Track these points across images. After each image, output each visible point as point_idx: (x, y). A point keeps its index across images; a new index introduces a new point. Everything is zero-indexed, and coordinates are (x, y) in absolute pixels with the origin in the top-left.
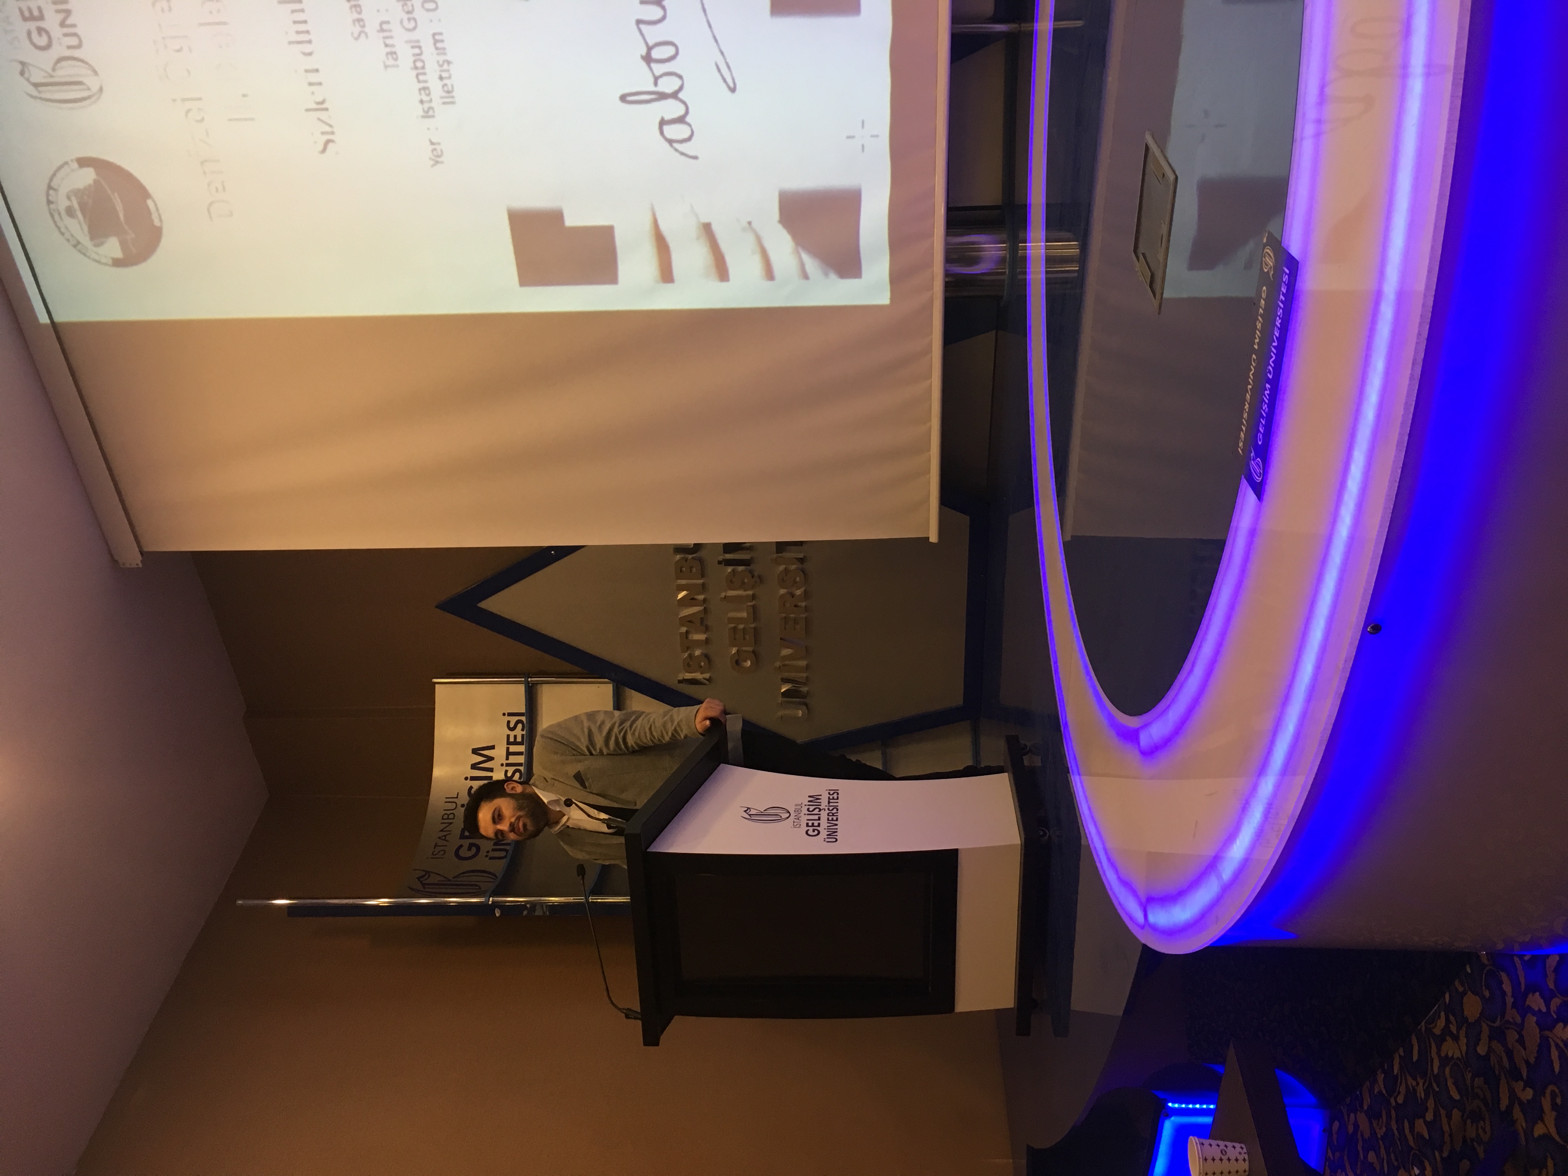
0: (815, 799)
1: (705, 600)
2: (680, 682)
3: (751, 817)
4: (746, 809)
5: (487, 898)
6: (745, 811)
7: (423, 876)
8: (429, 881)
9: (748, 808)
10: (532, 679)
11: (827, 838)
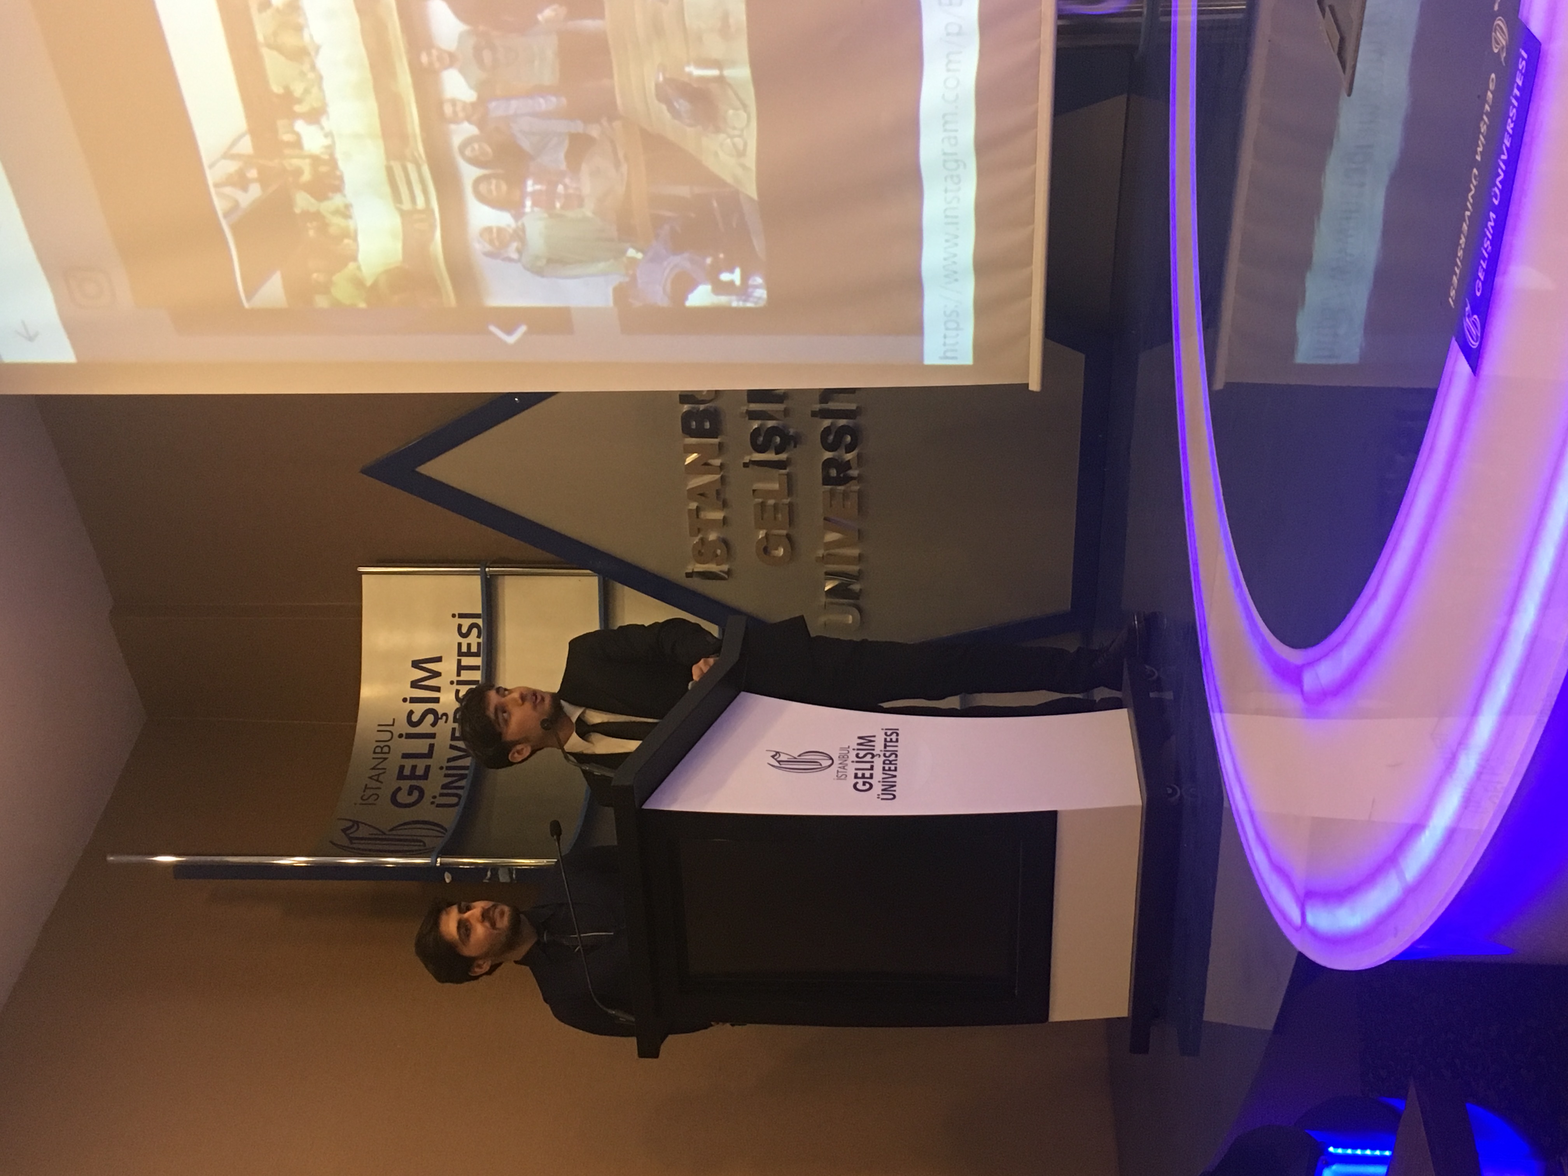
0: (866, 741)
1: (722, 467)
2: (689, 575)
3: (780, 764)
4: (775, 753)
5: (434, 859)
6: (773, 757)
7: (351, 827)
8: (359, 834)
9: (777, 753)
10: (491, 569)
11: (883, 794)
